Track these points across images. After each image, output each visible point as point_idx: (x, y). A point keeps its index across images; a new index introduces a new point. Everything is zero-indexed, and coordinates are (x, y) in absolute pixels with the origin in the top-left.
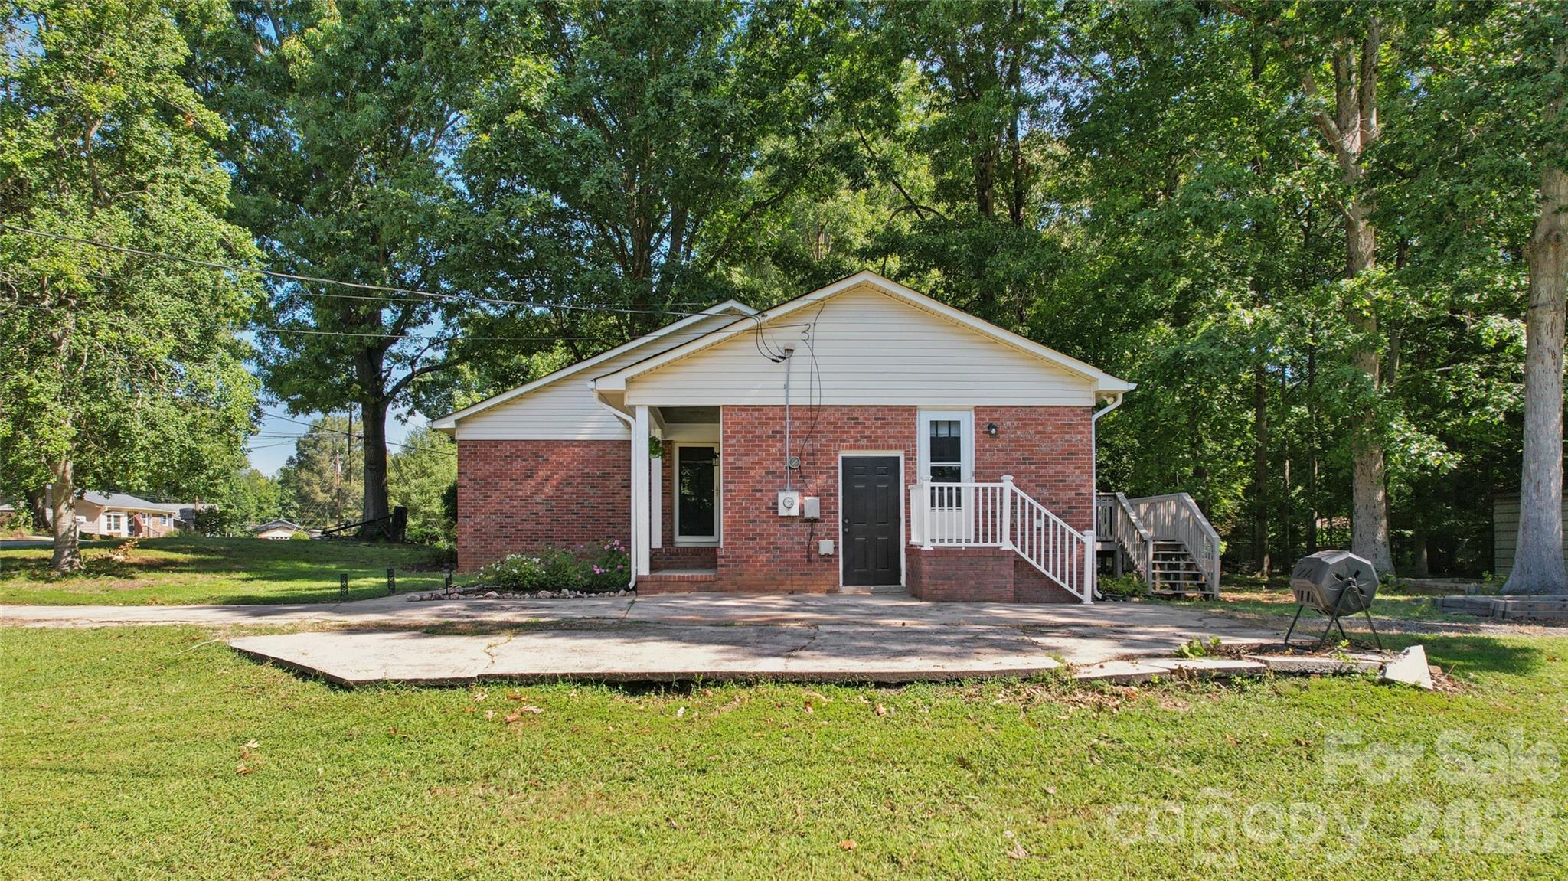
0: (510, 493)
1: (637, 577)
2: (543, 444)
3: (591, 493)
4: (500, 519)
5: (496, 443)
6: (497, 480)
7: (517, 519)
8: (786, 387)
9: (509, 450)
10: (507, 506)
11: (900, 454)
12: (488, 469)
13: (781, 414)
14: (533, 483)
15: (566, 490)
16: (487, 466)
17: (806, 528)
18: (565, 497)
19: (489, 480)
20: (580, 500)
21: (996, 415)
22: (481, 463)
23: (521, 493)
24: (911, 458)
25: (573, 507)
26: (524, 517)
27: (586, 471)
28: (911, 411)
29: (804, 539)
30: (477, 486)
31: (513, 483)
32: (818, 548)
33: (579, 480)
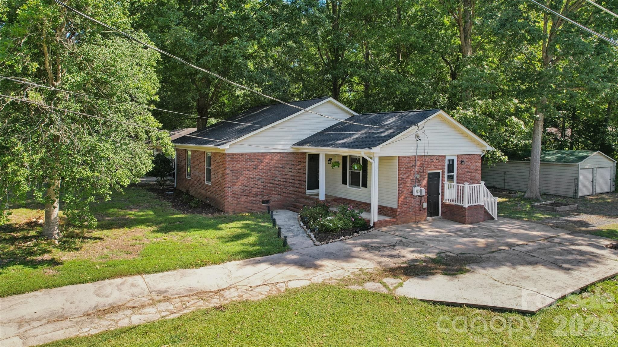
0: (247, 176)
1: (374, 222)
2: (260, 154)
3: (278, 174)
4: (243, 188)
5: (242, 154)
6: (242, 170)
7: (250, 187)
8: (417, 149)
9: (247, 157)
10: (246, 182)
11: (440, 171)
12: (239, 165)
13: (414, 159)
14: (256, 171)
15: (269, 174)
16: (238, 164)
17: (419, 199)
18: (269, 177)
19: (239, 171)
20: (274, 178)
21: (462, 157)
22: (236, 163)
23: (251, 176)
24: (443, 173)
25: (271, 181)
26: (252, 186)
27: (276, 165)
28: (444, 156)
29: (419, 203)
30: (234, 174)
31: (248, 172)
32: (422, 205)
33: (274, 169)
